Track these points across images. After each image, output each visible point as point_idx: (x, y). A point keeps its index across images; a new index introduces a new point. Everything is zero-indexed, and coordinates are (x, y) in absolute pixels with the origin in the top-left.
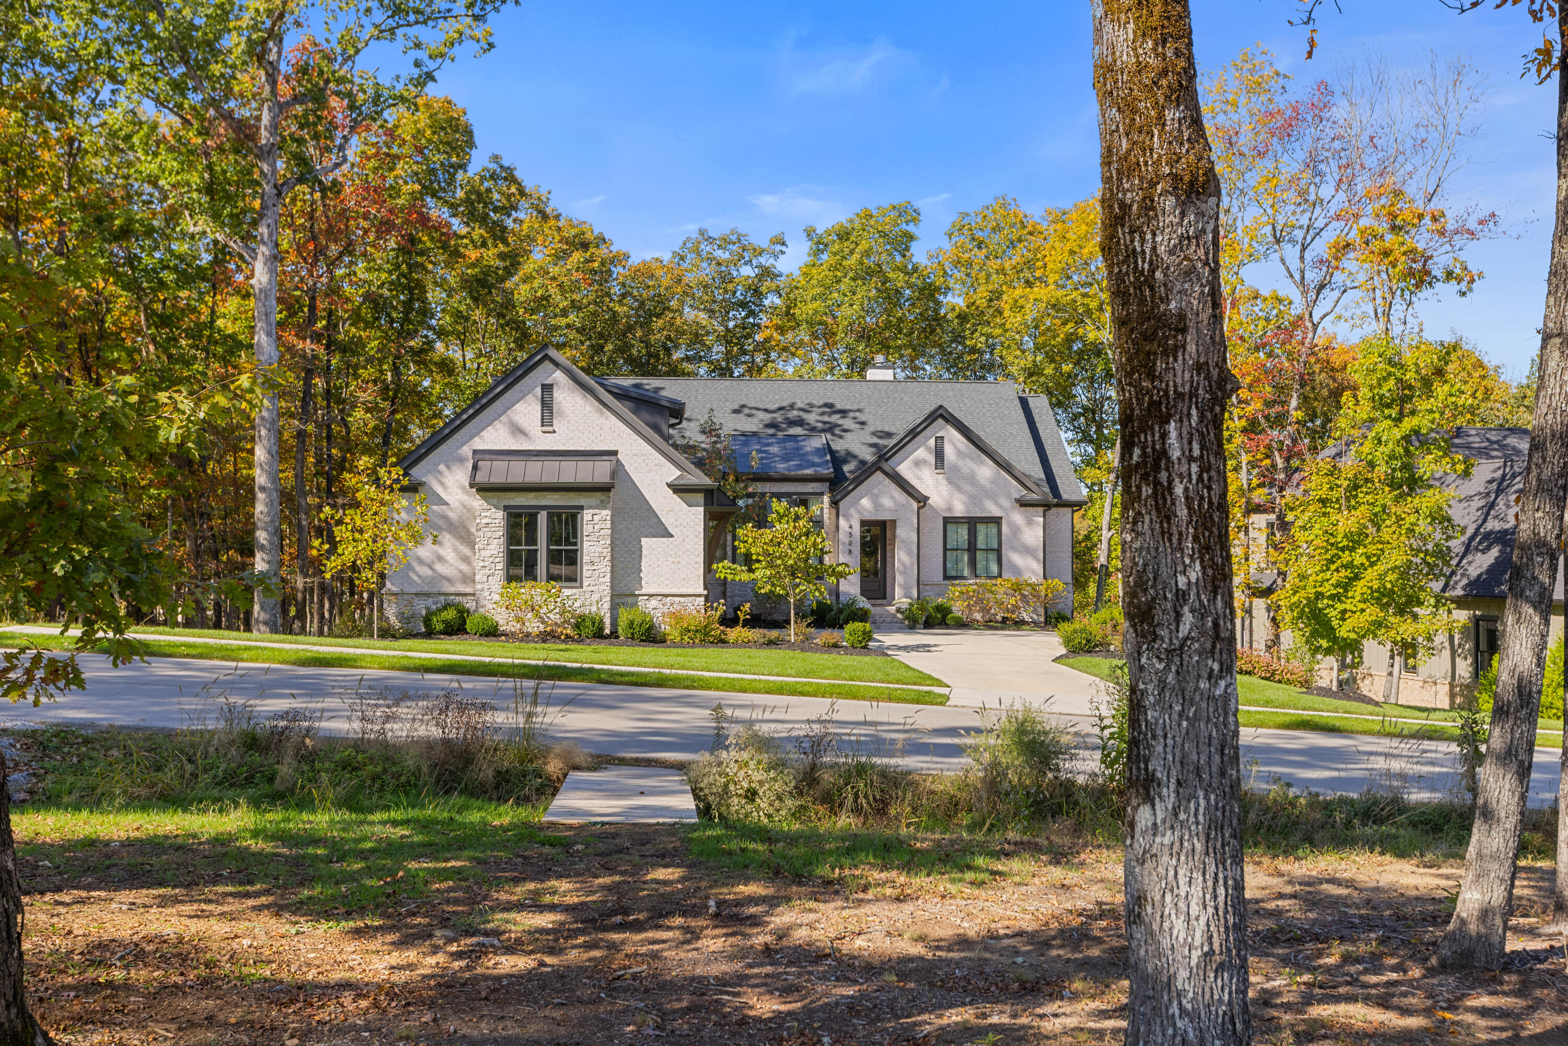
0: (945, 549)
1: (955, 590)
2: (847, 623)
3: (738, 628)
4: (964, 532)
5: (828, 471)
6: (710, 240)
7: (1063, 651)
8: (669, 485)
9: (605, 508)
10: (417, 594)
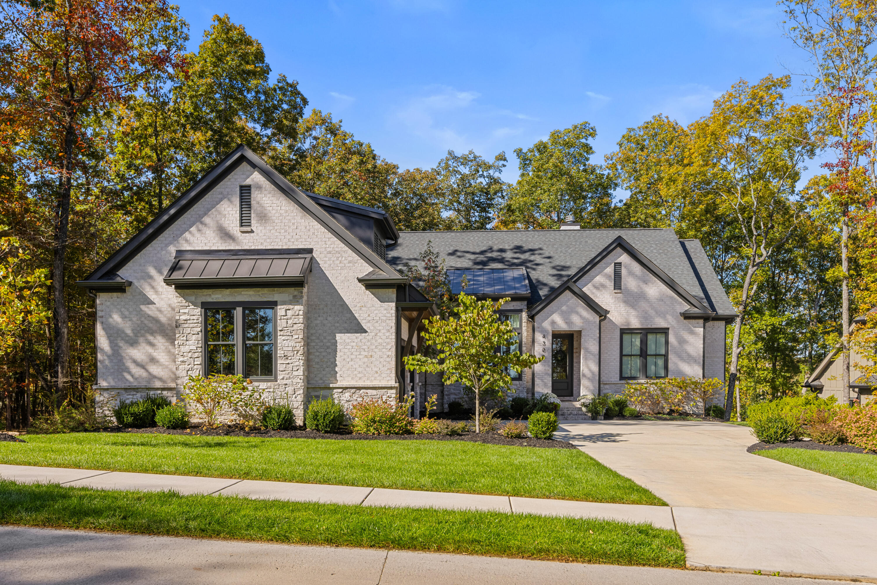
0: (622, 355)
1: (630, 388)
2: (530, 413)
3: (426, 419)
4: (637, 341)
5: (525, 292)
6: (455, 158)
7: (755, 440)
8: (360, 280)
9: (297, 303)
10: (126, 389)
